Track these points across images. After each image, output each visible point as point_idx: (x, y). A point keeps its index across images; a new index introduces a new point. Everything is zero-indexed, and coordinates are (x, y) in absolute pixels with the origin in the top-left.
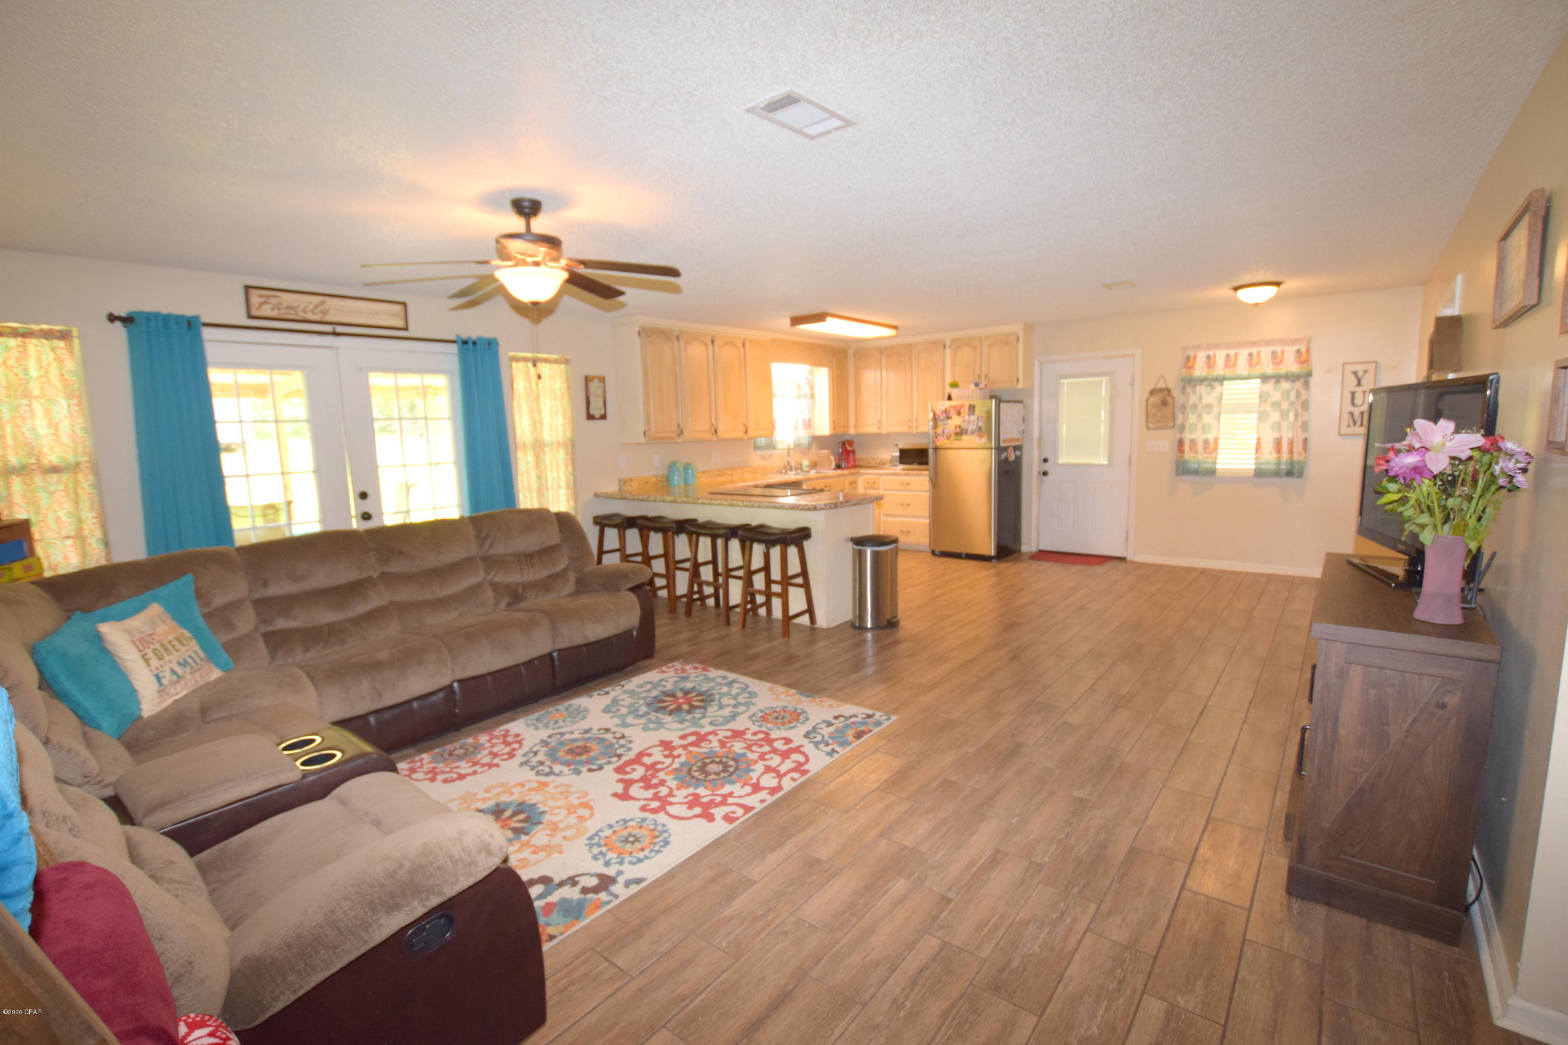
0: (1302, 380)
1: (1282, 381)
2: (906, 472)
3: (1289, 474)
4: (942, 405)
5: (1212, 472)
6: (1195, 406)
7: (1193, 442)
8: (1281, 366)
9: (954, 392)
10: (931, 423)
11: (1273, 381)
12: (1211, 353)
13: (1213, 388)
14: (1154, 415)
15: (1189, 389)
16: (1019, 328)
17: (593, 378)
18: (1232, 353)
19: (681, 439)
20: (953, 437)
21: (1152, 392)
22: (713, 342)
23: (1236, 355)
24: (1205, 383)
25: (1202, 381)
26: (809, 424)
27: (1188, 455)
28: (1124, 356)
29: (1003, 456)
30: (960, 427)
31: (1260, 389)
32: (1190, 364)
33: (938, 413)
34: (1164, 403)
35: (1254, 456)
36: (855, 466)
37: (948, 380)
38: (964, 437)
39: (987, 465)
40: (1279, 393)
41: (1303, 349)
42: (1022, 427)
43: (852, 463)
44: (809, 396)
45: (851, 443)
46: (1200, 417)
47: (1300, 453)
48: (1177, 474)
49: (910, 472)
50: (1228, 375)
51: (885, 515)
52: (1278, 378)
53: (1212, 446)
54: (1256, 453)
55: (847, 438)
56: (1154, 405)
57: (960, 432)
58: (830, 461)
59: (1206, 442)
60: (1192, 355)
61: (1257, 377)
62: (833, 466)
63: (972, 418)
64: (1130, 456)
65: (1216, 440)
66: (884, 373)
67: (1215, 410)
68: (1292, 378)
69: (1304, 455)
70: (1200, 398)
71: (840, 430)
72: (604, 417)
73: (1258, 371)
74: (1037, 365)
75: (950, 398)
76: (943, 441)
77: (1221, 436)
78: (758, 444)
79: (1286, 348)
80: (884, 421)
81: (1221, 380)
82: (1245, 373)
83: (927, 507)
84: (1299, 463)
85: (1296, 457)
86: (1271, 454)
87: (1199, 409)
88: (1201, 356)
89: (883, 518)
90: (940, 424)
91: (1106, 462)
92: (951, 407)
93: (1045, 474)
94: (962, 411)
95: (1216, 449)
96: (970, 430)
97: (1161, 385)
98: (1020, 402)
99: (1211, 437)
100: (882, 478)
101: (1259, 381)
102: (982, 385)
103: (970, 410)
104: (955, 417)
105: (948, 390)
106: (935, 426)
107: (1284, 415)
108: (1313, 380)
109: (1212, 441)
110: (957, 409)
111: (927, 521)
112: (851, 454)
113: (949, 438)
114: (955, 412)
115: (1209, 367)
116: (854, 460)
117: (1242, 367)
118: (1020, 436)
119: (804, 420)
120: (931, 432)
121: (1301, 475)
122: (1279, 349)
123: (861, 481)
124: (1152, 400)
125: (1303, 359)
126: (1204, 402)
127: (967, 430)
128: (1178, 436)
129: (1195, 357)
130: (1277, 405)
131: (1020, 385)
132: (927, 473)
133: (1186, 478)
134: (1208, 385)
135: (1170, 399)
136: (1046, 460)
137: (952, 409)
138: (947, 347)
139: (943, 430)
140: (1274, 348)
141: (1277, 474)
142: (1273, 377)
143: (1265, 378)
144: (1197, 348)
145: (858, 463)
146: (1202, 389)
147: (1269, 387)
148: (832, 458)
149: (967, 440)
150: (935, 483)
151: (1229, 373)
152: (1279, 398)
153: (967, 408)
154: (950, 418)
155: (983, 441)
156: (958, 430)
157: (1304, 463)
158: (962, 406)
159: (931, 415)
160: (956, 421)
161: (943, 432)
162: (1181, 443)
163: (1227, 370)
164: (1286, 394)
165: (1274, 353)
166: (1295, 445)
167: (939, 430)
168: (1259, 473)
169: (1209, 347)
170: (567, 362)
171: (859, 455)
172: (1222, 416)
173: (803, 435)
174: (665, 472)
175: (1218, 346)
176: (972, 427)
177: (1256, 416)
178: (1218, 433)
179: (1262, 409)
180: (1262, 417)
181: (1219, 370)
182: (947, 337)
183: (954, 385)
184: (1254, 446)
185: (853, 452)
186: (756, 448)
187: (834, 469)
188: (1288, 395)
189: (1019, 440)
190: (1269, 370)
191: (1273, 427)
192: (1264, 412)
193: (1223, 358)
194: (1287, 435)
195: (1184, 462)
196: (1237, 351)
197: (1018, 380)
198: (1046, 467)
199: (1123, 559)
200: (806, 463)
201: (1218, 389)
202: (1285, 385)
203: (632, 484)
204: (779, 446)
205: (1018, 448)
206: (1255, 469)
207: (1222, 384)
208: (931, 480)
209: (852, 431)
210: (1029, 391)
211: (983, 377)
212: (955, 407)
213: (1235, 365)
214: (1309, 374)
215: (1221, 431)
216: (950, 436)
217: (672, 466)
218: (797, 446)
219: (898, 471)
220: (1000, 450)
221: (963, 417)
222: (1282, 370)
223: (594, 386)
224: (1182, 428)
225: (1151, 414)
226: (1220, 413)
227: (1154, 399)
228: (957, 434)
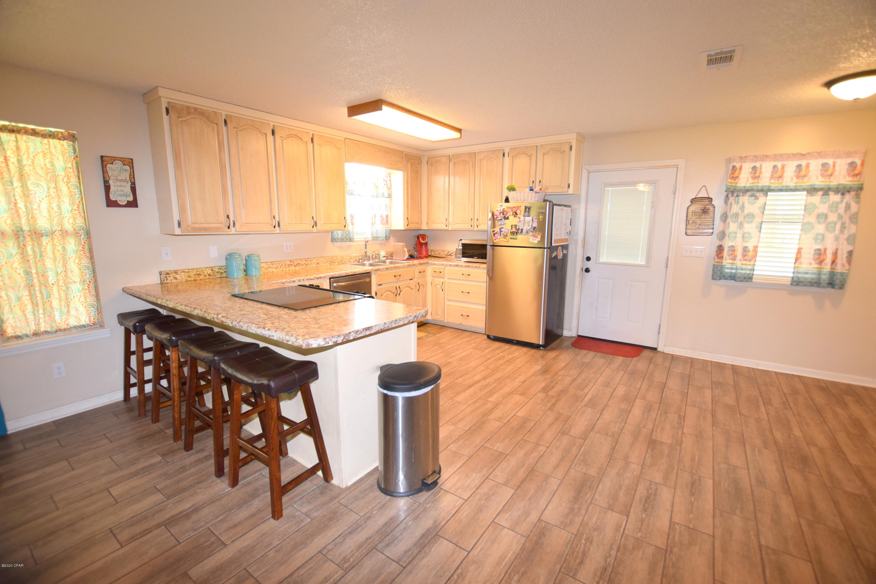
0: (853, 193)
1: (831, 193)
2: (467, 264)
3: (831, 284)
4: (500, 206)
5: (748, 278)
6: (736, 215)
7: (733, 249)
8: (832, 178)
9: (511, 195)
10: (490, 222)
11: (820, 193)
12: (758, 165)
13: (757, 198)
14: (693, 222)
15: (732, 199)
16: (572, 138)
17: (113, 159)
18: (779, 164)
19: (233, 230)
20: (509, 236)
21: (693, 201)
22: (273, 133)
23: (783, 167)
24: (749, 193)
25: (746, 191)
26: (386, 220)
27: (727, 262)
28: (667, 167)
29: (554, 255)
30: (516, 226)
31: (806, 201)
32: (736, 174)
33: (496, 213)
34: (705, 211)
35: (793, 265)
36: (428, 256)
37: (506, 184)
38: (519, 236)
39: (539, 262)
40: (826, 205)
41: (858, 162)
42: (569, 228)
43: (424, 253)
44: (386, 195)
45: (424, 237)
46: (741, 226)
47: (843, 265)
48: (713, 279)
49: (470, 264)
50: (773, 186)
51: (449, 300)
52: (826, 191)
53: (751, 254)
54: (795, 263)
55: (421, 233)
56: (694, 213)
57: (516, 231)
58: (404, 251)
59: (745, 250)
60: (738, 165)
61: (804, 190)
62: (407, 256)
63: (528, 219)
64: (668, 259)
65: (756, 247)
66: (452, 179)
67: (758, 220)
68: (843, 191)
69: (847, 267)
70: (742, 208)
71: (412, 226)
72: (133, 204)
73: (807, 183)
74: (585, 174)
75: (507, 200)
76: (500, 240)
77: (760, 245)
78: (336, 237)
79: (838, 161)
80: (450, 220)
81: (766, 191)
82: (792, 184)
83: (484, 296)
84: (842, 274)
85: (839, 269)
86: (810, 264)
87: (740, 219)
88: (747, 167)
89: (447, 303)
90: (498, 223)
91: (644, 263)
92: (509, 208)
93: (587, 270)
94: (518, 212)
95: (755, 256)
96: (525, 231)
97: (703, 194)
98: (569, 206)
99: (750, 245)
100: (447, 268)
101: (805, 193)
102: (537, 189)
103: (525, 211)
104: (511, 218)
105: (506, 193)
106: (494, 226)
107: (830, 227)
108: (863, 194)
109: (751, 249)
110: (514, 210)
111: (484, 308)
112: (424, 246)
113: (505, 236)
114: (511, 213)
115: (754, 178)
116: (427, 251)
117: (789, 179)
118: (567, 237)
119: (381, 216)
120: (490, 230)
121: (842, 286)
122: (830, 161)
123: (429, 270)
124: (691, 209)
125: (856, 172)
126: (746, 212)
127: (522, 230)
128: (718, 243)
129: (741, 168)
130: (822, 217)
131: (571, 191)
132: (485, 266)
133: (723, 282)
134: (752, 196)
135: (711, 208)
136: (588, 259)
137: (509, 210)
138: (506, 155)
139: (500, 229)
140: (825, 161)
141: (816, 283)
142: (821, 189)
143: (812, 190)
144: (743, 159)
145: (430, 254)
146: (745, 199)
147: (816, 199)
148: (406, 249)
149: (521, 239)
150: (492, 275)
151: (774, 184)
152: (825, 211)
153: (523, 209)
154: (508, 218)
155: (535, 241)
156: (514, 230)
157: (847, 275)
158: (518, 208)
159: (490, 215)
160: (513, 220)
161: (501, 231)
162: (720, 249)
163: (772, 181)
164: (834, 207)
165: (824, 165)
166: (839, 256)
167: (497, 229)
168: (796, 282)
169: (756, 158)
170: (72, 138)
171: (431, 247)
172: (764, 226)
173: (381, 230)
174: (223, 263)
175: (765, 158)
176: (526, 228)
177: (799, 226)
178: (759, 242)
179: (806, 220)
180: (806, 227)
181: (765, 181)
182: (507, 147)
183: (512, 189)
184: (794, 256)
185: (426, 244)
186: (333, 240)
187: (407, 259)
188: (837, 207)
189: (566, 240)
190: (818, 181)
191: (815, 239)
192: (809, 223)
193: (770, 169)
194: (830, 246)
195: (722, 267)
196: (785, 163)
197: (569, 186)
198: (589, 264)
199: (655, 349)
200: (383, 253)
201: (762, 199)
202: (834, 198)
203: (177, 276)
204: (356, 237)
205: (565, 247)
206: (793, 278)
207: (766, 195)
208: (488, 274)
209: (424, 227)
210: (577, 196)
211: (538, 182)
212: (512, 208)
213: (781, 177)
214: (860, 188)
215: (761, 240)
216: (507, 236)
217: (229, 257)
218: (375, 238)
219: (460, 263)
220: (551, 249)
221: (519, 218)
222: (834, 182)
223: (114, 169)
224: (722, 235)
225: (690, 222)
226: (762, 223)
227: (697, 207)
228: (513, 233)
